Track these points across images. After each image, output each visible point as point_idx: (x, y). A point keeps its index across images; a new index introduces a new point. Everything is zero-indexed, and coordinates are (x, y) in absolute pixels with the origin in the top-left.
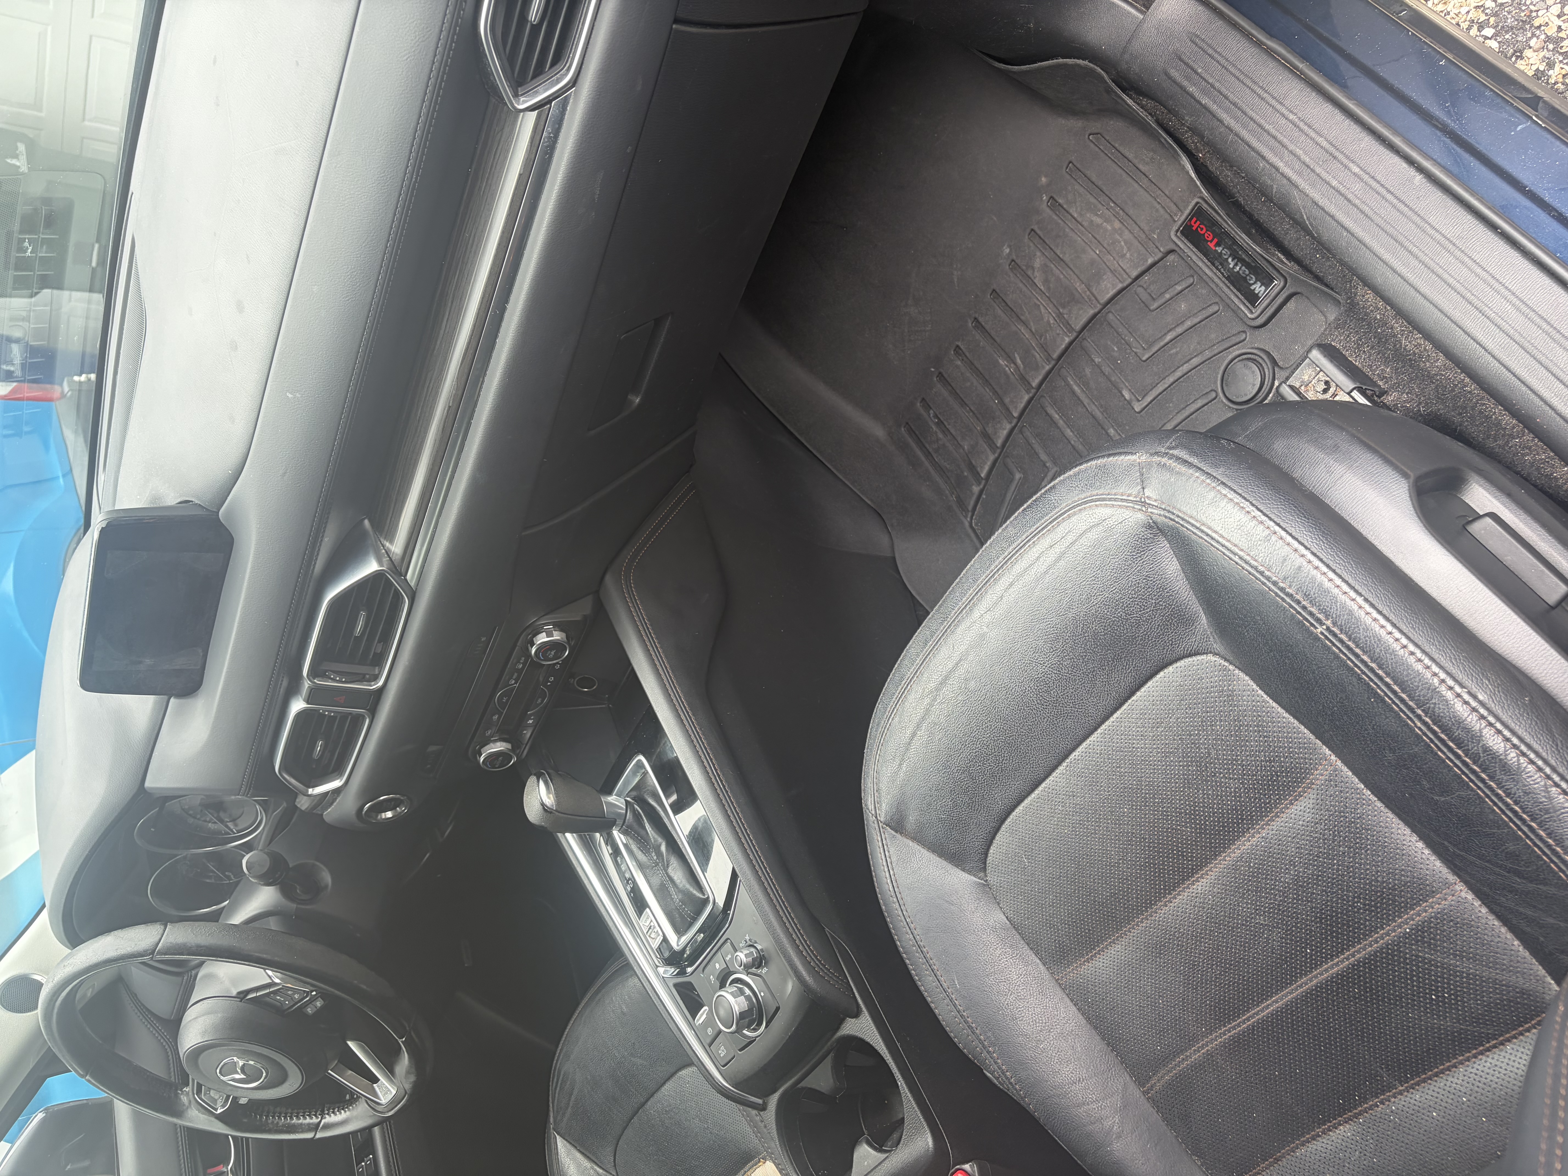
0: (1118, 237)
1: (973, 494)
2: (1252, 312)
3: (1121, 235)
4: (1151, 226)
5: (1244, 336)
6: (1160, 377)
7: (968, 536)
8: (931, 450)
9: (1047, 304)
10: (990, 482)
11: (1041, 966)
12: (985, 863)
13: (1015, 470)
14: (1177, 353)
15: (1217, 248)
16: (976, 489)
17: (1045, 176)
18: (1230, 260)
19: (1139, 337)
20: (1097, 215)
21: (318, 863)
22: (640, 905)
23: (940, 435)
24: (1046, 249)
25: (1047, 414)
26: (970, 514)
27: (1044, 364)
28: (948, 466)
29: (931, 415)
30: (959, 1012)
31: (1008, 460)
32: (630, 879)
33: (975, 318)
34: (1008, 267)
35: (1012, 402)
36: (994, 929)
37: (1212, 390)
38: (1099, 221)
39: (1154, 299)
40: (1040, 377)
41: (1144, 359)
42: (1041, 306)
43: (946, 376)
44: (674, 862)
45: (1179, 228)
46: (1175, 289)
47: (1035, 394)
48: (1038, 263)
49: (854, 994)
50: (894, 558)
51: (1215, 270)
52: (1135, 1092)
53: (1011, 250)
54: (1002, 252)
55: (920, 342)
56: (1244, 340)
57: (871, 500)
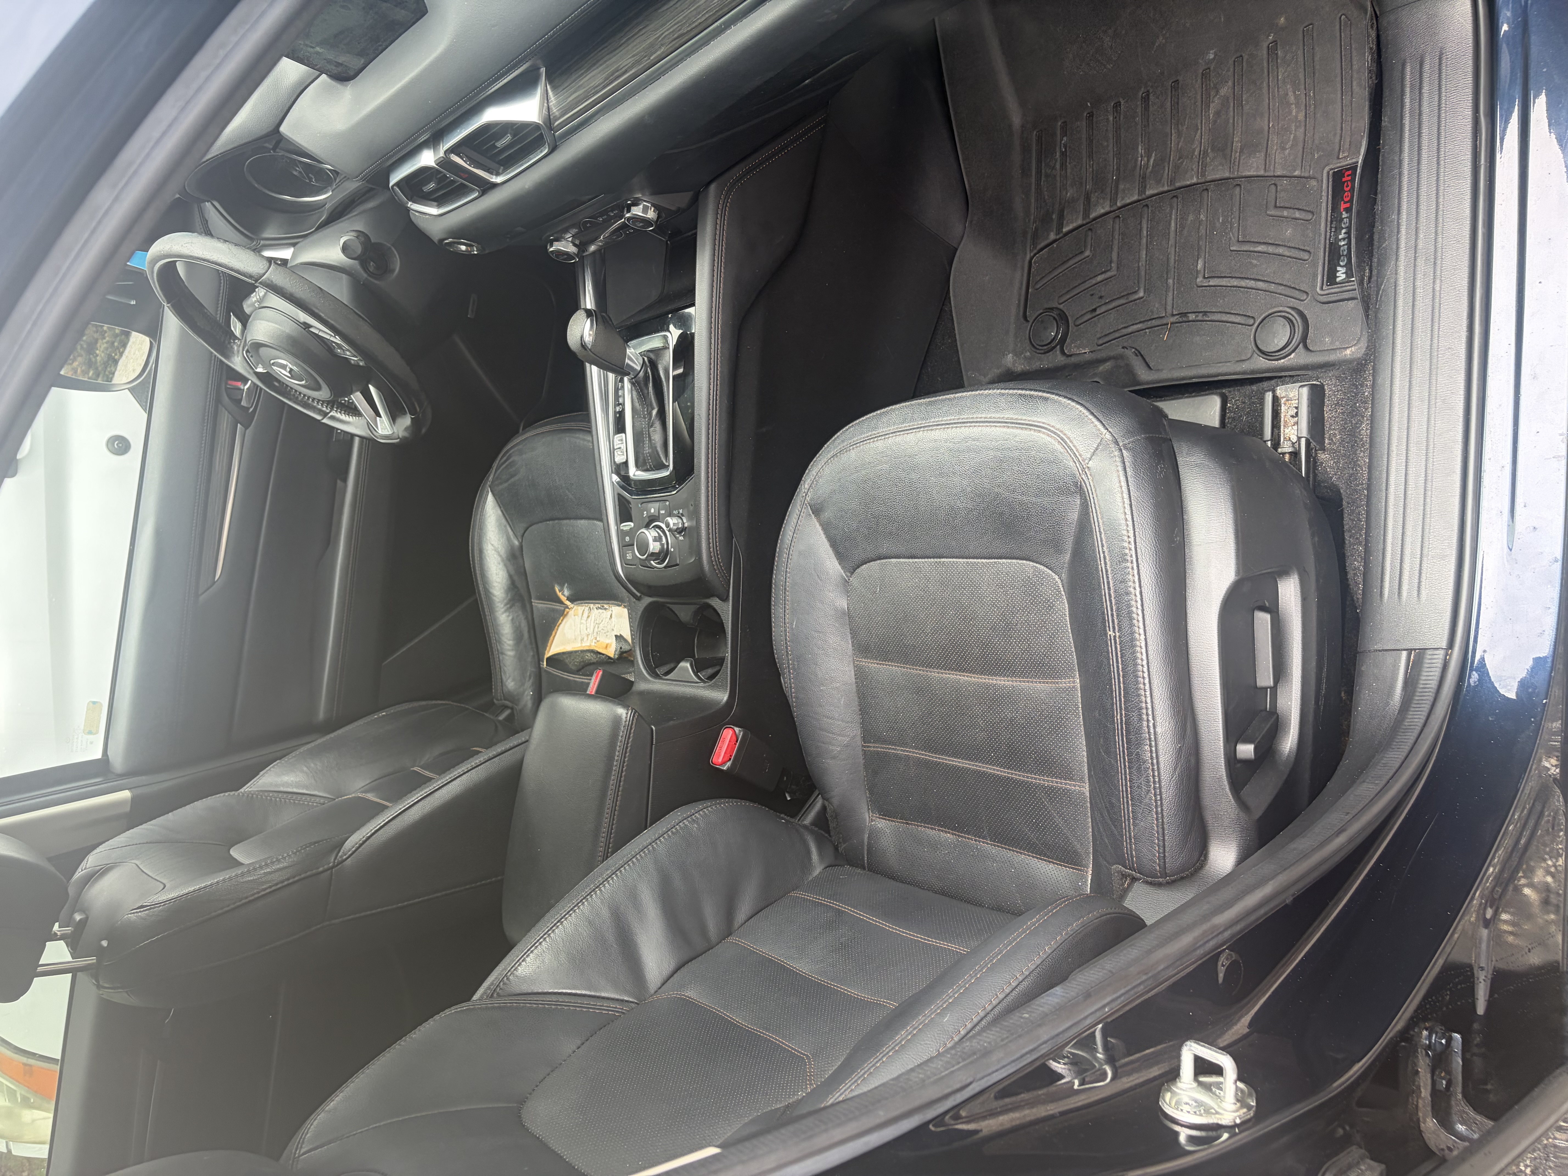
0: (1293, 128)
1: (1047, 238)
2: (1322, 289)
3: (1297, 127)
4: (1321, 143)
5: (1305, 297)
6: (1230, 273)
7: (1023, 268)
8: (1043, 171)
9: (1205, 132)
10: (1067, 238)
11: (850, 646)
12: (855, 571)
13: (1089, 246)
14: (1256, 266)
15: (1344, 213)
16: (1052, 236)
17: (1286, 19)
18: (1344, 231)
19: (1242, 227)
20: (1294, 93)
21: (393, 249)
22: (620, 428)
23: (1058, 166)
24: (1238, 85)
25: (1140, 223)
26: (1035, 251)
27: (1166, 183)
28: (1046, 197)
29: (1063, 142)
30: (786, 640)
31: (1090, 233)
32: (621, 404)
33: (1148, 91)
34: (1201, 71)
35: (1124, 190)
36: (836, 609)
37: (1253, 317)
38: (1292, 99)
39: (1276, 207)
40: (1155, 192)
41: (1232, 249)
42: (1199, 131)
43: (1095, 119)
44: (658, 426)
45: (1335, 169)
46: (1295, 213)
47: (1144, 199)
48: (1224, 91)
49: (729, 588)
50: (956, 250)
51: (1328, 228)
52: (859, 741)
53: (1214, 58)
54: (1207, 53)
55: (1095, 72)
56: (1302, 301)
57: (970, 186)
